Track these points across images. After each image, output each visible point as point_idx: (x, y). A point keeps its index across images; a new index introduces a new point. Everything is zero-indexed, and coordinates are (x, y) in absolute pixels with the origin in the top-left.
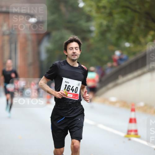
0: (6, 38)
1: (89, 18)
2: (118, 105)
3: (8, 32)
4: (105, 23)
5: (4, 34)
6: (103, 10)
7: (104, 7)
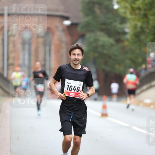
0: (41, 40)
1: (124, 20)
2: (152, 107)
3: (42, 34)
4: (139, 24)
5: (38, 37)
6: (137, 12)
7: (139, 9)
